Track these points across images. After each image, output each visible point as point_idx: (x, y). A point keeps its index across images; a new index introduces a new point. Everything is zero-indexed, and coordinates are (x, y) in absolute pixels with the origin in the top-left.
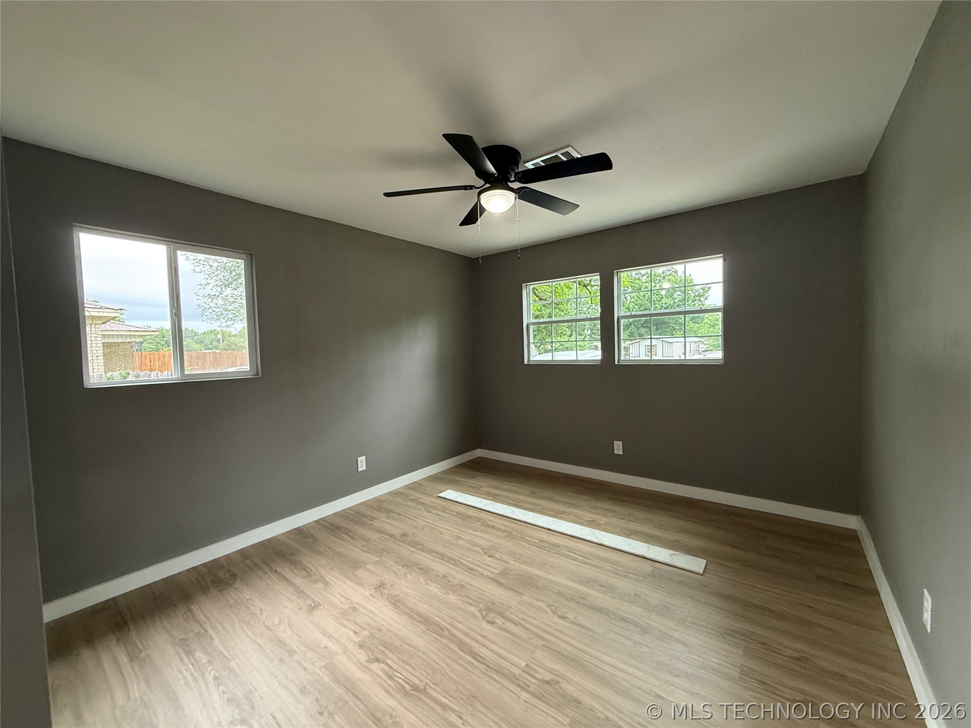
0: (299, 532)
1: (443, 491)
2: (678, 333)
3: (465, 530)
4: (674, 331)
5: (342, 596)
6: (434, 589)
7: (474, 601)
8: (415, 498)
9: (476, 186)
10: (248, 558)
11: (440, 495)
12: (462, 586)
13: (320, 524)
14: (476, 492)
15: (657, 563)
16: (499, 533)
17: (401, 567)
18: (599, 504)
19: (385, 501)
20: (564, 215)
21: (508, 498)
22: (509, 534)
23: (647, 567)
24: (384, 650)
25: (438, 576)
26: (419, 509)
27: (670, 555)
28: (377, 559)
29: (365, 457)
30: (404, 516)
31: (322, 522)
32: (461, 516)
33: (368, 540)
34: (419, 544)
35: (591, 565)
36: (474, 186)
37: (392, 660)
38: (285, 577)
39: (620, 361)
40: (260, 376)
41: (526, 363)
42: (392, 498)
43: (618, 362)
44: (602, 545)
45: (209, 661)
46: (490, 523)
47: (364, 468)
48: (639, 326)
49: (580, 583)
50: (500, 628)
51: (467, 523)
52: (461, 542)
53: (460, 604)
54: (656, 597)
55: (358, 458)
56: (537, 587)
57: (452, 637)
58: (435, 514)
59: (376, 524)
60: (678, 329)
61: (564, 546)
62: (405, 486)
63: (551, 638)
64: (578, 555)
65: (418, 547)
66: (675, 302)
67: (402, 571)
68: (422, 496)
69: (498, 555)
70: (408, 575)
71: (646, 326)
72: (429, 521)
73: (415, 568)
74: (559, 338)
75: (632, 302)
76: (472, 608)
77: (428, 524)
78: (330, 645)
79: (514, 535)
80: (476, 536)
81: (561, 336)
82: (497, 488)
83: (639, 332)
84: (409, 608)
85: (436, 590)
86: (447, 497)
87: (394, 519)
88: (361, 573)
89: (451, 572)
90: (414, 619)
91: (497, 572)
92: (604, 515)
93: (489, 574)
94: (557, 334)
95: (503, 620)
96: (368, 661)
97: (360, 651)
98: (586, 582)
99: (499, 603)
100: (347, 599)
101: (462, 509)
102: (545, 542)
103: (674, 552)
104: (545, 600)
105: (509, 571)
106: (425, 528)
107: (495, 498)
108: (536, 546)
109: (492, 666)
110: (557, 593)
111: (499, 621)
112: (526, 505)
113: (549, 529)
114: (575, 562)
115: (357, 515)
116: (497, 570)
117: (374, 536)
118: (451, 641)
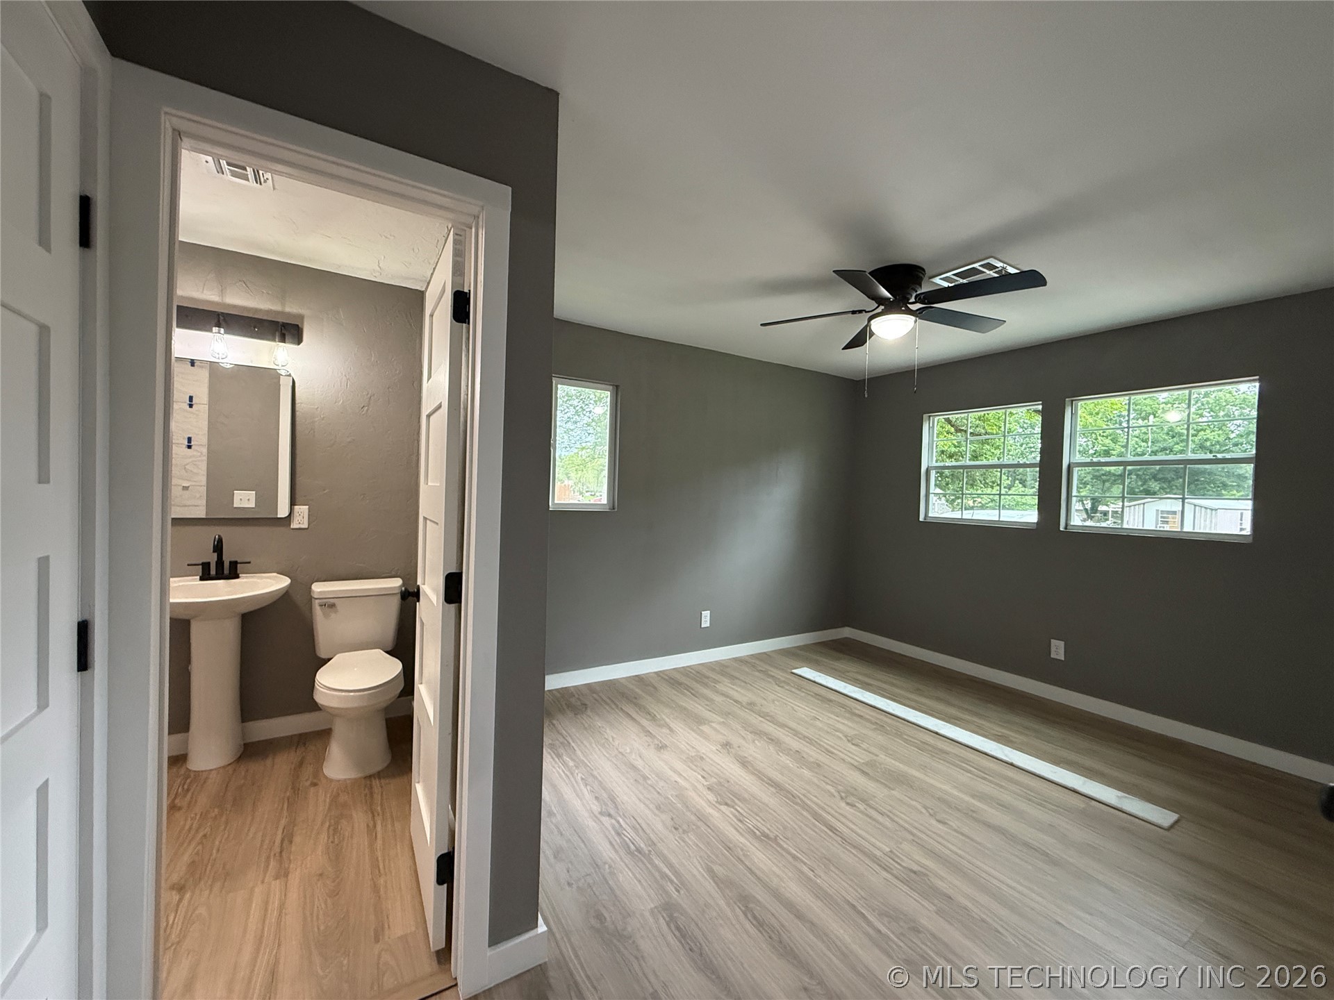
0: (639, 679)
1: (798, 668)
2: (1235, 492)
3: (824, 713)
4: (1225, 490)
5: (688, 744)
6: (786, 760)
7: (832, 781)
8: (763, 669)
9: (867, 310)
10: (594, 693)
11: (794, 671)
12: (819, 765)
13: (660, 676)
14: (839, 676)
15: (1093, 801)
16: (868, 724)
17: (748, 733)
18: (1017, 719)
19: (727, 667)
20: (983, 333)
21: (884, 690)
22: (880, 727)
23: (1078, 803)
24: (733, 798)
25: (791, 750)
26: (770, 682)
27: (1118, 796)
28: (722, 720)
29: (709, 612)
30: (751, 685)
31: (661, 674)
32: (820, 698)
33: (712, 701)
34: (768, 716)
35: (990, 782)
36: (865, 311)
37: (741, 807)
38: (631, 716)
39: (1068, 527)
40: (616, 510)
41: (921, 519)
42: (736, 665)
43: (1066, 528)
44: (1012, 764)
45: (575, 765)
46: (857, 712)
47: (708, 625)
48: (1147, 477)
49: (973, 796)
50: (862, 812)
51: (827, 706)
52: (818, 723)
53: (815, 780)
54: (1079, 833)
55: (703, 612)
56: (911, 787)
57: (805, 806)
58: (787, 690)
59: (719, 687)
60: (1233, 486)
61: (955, 754)
62: (752, 655)
63: (924, 836)
64: (973, 767)
65: (768, 718)
66: (1229, 438)
67: (750, 736)
68: (772, 669)
69: (864, 746)
70: (756, 742)
71: (1162, 479)
72: (779, 695)
73: (765, 738)
74: (990, 489)
75: (1135, 437)
76: (829, 787)
77: (779, 699)
78: (679, 780)
79: (887, 730)
80: (838, 721)
81: (992, 487)
82: (869, 676)
83: (1145, 487)
84: (756, 770)
85: (788, 762)
86: (803, 675)
87: (740, 686)
88: (705, 728)
89: (805, 749)
90: (763, 781)
91: (863, 761)
92: (1022, 733)
93: (852, 761)
94: (986, 483)
95: (866, 806)
96: (717, 802)
97: (709, 793)
98: (982, 797)
99: (863, 790)
100: (693, 748)
101: (823, 692)
102: (929, 745)
103: (1127, 795)
104: (920, 801)
105: (878, 764)
106: (776, 702)
107: (865, 686)
108: (915, 747)
109: (848, 840)
110: (939, 799)
111: (861, 806)
112: (907, 702)
113: (937, 733)
114: (969, 775)
115: (698, 675)
116: (863, 759)
117: (719, 699)
118: (803, 808)
